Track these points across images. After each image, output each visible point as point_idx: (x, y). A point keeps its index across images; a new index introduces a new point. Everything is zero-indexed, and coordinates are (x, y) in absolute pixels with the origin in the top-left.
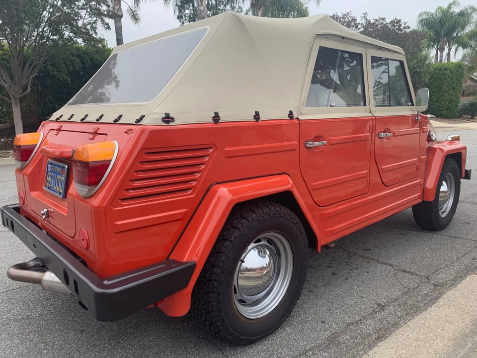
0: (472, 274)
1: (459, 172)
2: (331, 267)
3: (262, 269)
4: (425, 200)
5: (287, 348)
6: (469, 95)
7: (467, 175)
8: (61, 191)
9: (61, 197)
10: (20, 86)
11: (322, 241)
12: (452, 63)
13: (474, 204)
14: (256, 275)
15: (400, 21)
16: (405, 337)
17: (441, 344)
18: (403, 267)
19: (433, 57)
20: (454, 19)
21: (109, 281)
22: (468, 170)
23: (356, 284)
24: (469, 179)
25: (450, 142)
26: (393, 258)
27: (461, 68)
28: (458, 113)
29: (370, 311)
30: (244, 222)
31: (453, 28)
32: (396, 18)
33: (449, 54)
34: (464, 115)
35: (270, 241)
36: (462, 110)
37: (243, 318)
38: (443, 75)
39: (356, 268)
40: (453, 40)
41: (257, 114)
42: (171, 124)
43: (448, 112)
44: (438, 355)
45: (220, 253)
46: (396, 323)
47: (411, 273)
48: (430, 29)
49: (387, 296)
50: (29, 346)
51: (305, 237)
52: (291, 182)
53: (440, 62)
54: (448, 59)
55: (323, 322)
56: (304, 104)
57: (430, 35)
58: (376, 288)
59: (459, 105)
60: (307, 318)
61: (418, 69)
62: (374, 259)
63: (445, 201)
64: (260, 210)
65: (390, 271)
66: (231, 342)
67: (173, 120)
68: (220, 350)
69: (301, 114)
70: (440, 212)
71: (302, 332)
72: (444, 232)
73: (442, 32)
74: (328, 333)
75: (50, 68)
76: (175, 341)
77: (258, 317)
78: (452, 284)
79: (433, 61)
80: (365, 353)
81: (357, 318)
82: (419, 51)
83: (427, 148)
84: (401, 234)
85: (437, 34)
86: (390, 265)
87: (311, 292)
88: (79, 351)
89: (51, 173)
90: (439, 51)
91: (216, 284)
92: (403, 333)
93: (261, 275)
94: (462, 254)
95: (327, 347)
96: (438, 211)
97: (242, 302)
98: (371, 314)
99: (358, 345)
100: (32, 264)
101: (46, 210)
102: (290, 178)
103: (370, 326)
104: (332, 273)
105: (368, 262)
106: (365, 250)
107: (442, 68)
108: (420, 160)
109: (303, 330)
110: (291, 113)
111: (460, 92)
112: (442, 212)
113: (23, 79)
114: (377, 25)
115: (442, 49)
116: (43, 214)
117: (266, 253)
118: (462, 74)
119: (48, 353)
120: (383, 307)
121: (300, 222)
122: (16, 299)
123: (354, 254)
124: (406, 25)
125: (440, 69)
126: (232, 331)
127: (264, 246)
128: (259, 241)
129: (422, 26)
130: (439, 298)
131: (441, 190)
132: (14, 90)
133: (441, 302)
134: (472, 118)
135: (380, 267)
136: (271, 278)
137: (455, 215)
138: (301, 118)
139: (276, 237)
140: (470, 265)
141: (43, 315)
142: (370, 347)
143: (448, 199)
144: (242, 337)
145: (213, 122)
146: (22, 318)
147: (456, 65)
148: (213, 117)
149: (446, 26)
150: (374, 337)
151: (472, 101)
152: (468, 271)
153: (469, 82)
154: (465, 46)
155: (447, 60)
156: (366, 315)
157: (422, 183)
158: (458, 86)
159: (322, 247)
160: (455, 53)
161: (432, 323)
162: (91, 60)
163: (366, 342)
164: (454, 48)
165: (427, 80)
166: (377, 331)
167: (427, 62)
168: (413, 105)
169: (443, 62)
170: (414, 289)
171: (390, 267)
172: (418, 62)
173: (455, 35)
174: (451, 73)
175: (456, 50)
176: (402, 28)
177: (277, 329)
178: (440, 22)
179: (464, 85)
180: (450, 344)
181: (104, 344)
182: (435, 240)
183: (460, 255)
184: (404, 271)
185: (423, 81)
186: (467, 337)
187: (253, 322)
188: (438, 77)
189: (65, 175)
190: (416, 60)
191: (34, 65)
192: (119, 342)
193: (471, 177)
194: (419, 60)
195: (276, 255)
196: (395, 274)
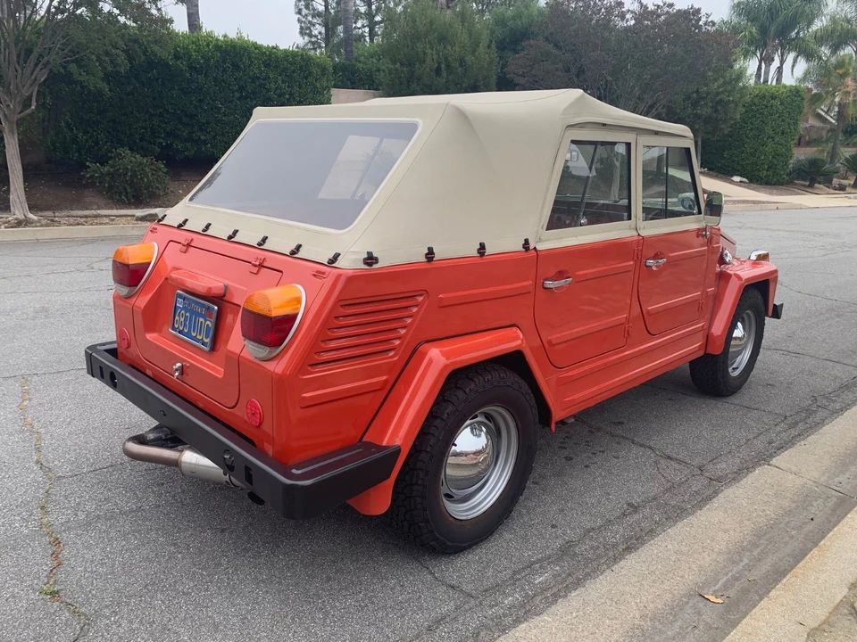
0: (764, 465)
1: (763, 309)
2: (565, 448)
3: (477, 453)
4: (709, 351)
5: (506, 559)
6: (808, 144)
7: (777, 313)
8: (206, 340)
9: (207, 349)
10: (18, 100)
11: (557, 414)
12: (785, 87)
13: (786, 353)
14: (468, 462)
15: (698, 11)
16: (661, 549)
17: (708, 559)
18: (668, 452)
19: (751, 75)
20: (794, 6)
21: (297, 469)
22: (777, 304)
23: (601, 474)
24: (779, 318)
25: (753, 263)
26: (655, 438)
27: (799, 96)
28: (787, 175)
29: (618, 513)
30: (460, 394)
31: (793, 22)
32: (692, 6)
33: (780, 70)
34: (798, 179)
35: (488, 417)
36: (794, 171)
37: (451, 519)
38: (767, 107)
39: (600, 451)
40: (789, 44)
41: (482, 247)
42: (375, 266)
43: (771, 173)
44: (702, 572)
45: (428, 434)
46: (651, 531)
47: (679, 461)
48: (752, 21)
49: (643, 493)
50: (154, 548)
51: (536, 412)
52: (521, 336)
53: (764, 82)
54: (779, 80)
55: (553, 526)
56: (545, 227)
57: (751, 32)
58: (628, 481)
59: (791, 161)
60: (532, 520)
61: (724, 97)
62: (627, 439)
63: (739, 353)
64: (481, 378)
65: (649, 457)
66: (435, 549)
67: (376, 260)
68: (417, 559)
69: (540, 240)
70: (730, 369)
71: (525, 538)
72: (734, 399)
73: (773, 29)
74: (559, 542)
75: (73, 67)
76: (354, 547)
77: (469, 517)
78: (734, 479)
79: (752, 82)
80: (608, 568)
81: (599, 522)
82: (729, 67)
83: (717, 274)
84: (670, 399)
85: (764, 31)
86: (650, 448)
87: (537, 484)
88: (226, 556)
89: (183, 312)
90: (763, 64)
91: (421, 475)
92: (660, 543)
93: (475, 462)
94: (755, 435)
95: (560, 559)
96: (727, 368)
97: (449, 496)
98: (619, 518)
99: (599, 557)
100: (151, 436)
101: (179, 365)
102: (519, 331)
103: (617, 533)
104: (566, 458)
105: (619, 443)
106: (614, 423)
107: (767, 94)
108: (705, 292)
109: (526, 536)
110: (527, 242)
111: (793, 140)
112: (734, 369)
113: (24, 87)
114: (659, 16)
115: (769, 60)
116: (177, 370)
117: (481, 431)
118: (799, 107)
119: (183, 558)
120: (636, 508)
121: (530, 391)
122: (112, 482)
123: (599, 429)
124: (710, 20)
125: (764, 97)
126: (437, 535)
127: (480, 423)
128: (476, 417)
129: (737, 15)
130: (714, 497)
131: (734, 336)
132: (8, 106)
133: (716, 502)
134: (811, 186)
135: (636, 450)
136: (489, 466)
137: (755, 372)
138: (539, 247)
139: (497, 412)
140: (763, 451)
141: (159, 506)
142: (616, 560)
143: (745, 348)
144: (449, 543)
145: (426, 260)
146: (131, 511)
147: (790, 91)
148: (426, 254)
149: (781, 18)
150: (621, 547)
151: (813, 157)
152: (759, 460)
153: (812, 122)
154: (809, 55)
155: (777, 80)
156: (612, 518)
157: (705, 327)
158: (792, 127)
159: (557, 423)
160: (793, 66)
161: (700, 531)
162: (145, 53)
163: (611, 554)
164: (790, 57)
165: (738, 117)
166: (626, 541)
167: (741, 84)
168: (700, 213)
169: (769, 83)
170: (680, 485)
171: (649, 452)
172: (725, 83)
173: (793, 34)
174: (782, 104)
175: (795, 61)
176: (701, 23)
177: (491, 534)
178: (770, 10)
179: (802, 126)
180: (721, 559)
181: (258, 548)
182: (721, 410)
183: (751, 436)
184: (669, 458)
185: (731, 118)
186: (743, 550)
187: (463, 523)
188: (758, 110)
189: (213, 320)
190: (721, 81)
191: (43, 61)
192: (278, 547)
193: (782, 316)
194: (728, 79)
195: (495, 435)
196: (656, 463)
